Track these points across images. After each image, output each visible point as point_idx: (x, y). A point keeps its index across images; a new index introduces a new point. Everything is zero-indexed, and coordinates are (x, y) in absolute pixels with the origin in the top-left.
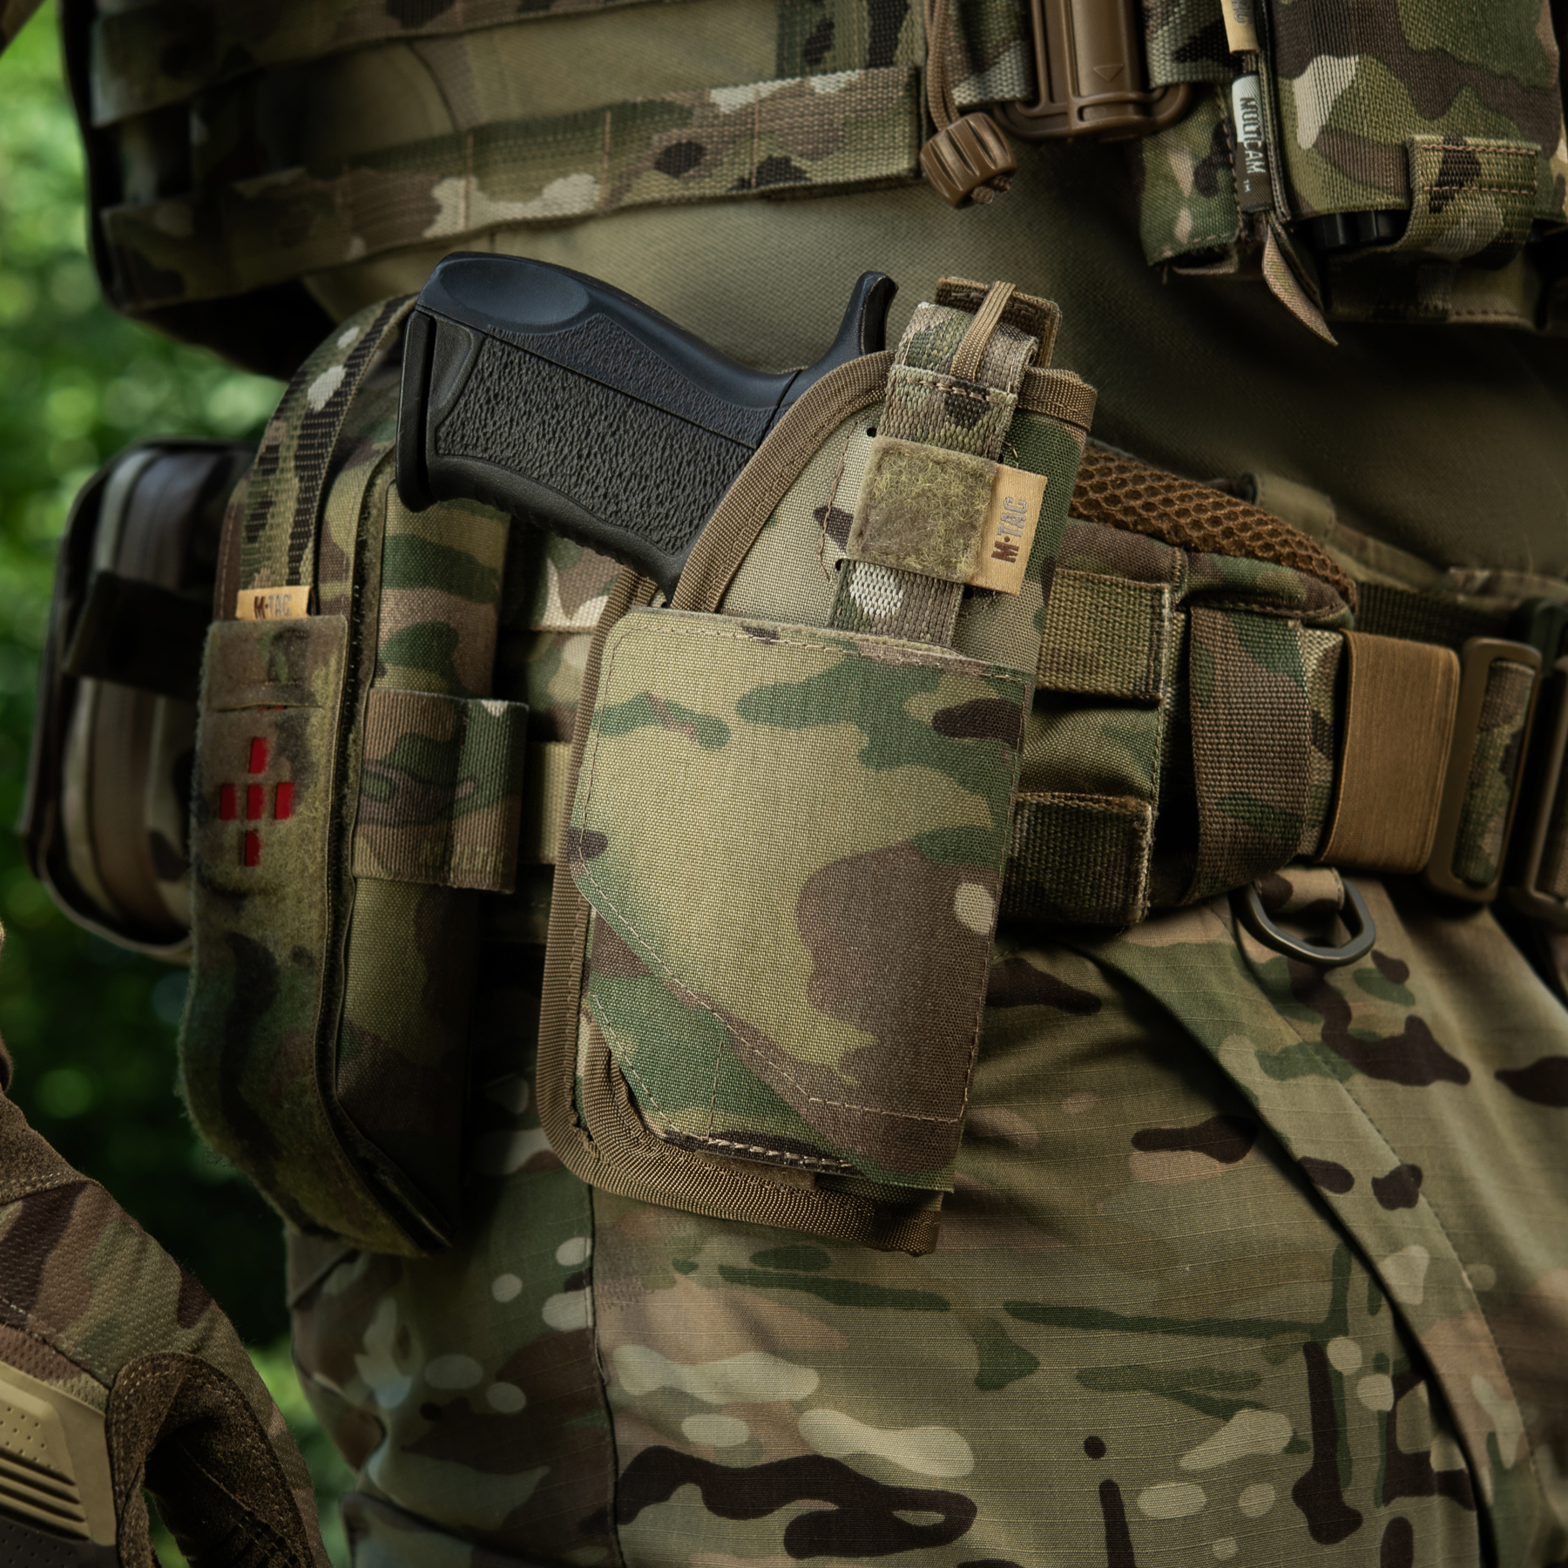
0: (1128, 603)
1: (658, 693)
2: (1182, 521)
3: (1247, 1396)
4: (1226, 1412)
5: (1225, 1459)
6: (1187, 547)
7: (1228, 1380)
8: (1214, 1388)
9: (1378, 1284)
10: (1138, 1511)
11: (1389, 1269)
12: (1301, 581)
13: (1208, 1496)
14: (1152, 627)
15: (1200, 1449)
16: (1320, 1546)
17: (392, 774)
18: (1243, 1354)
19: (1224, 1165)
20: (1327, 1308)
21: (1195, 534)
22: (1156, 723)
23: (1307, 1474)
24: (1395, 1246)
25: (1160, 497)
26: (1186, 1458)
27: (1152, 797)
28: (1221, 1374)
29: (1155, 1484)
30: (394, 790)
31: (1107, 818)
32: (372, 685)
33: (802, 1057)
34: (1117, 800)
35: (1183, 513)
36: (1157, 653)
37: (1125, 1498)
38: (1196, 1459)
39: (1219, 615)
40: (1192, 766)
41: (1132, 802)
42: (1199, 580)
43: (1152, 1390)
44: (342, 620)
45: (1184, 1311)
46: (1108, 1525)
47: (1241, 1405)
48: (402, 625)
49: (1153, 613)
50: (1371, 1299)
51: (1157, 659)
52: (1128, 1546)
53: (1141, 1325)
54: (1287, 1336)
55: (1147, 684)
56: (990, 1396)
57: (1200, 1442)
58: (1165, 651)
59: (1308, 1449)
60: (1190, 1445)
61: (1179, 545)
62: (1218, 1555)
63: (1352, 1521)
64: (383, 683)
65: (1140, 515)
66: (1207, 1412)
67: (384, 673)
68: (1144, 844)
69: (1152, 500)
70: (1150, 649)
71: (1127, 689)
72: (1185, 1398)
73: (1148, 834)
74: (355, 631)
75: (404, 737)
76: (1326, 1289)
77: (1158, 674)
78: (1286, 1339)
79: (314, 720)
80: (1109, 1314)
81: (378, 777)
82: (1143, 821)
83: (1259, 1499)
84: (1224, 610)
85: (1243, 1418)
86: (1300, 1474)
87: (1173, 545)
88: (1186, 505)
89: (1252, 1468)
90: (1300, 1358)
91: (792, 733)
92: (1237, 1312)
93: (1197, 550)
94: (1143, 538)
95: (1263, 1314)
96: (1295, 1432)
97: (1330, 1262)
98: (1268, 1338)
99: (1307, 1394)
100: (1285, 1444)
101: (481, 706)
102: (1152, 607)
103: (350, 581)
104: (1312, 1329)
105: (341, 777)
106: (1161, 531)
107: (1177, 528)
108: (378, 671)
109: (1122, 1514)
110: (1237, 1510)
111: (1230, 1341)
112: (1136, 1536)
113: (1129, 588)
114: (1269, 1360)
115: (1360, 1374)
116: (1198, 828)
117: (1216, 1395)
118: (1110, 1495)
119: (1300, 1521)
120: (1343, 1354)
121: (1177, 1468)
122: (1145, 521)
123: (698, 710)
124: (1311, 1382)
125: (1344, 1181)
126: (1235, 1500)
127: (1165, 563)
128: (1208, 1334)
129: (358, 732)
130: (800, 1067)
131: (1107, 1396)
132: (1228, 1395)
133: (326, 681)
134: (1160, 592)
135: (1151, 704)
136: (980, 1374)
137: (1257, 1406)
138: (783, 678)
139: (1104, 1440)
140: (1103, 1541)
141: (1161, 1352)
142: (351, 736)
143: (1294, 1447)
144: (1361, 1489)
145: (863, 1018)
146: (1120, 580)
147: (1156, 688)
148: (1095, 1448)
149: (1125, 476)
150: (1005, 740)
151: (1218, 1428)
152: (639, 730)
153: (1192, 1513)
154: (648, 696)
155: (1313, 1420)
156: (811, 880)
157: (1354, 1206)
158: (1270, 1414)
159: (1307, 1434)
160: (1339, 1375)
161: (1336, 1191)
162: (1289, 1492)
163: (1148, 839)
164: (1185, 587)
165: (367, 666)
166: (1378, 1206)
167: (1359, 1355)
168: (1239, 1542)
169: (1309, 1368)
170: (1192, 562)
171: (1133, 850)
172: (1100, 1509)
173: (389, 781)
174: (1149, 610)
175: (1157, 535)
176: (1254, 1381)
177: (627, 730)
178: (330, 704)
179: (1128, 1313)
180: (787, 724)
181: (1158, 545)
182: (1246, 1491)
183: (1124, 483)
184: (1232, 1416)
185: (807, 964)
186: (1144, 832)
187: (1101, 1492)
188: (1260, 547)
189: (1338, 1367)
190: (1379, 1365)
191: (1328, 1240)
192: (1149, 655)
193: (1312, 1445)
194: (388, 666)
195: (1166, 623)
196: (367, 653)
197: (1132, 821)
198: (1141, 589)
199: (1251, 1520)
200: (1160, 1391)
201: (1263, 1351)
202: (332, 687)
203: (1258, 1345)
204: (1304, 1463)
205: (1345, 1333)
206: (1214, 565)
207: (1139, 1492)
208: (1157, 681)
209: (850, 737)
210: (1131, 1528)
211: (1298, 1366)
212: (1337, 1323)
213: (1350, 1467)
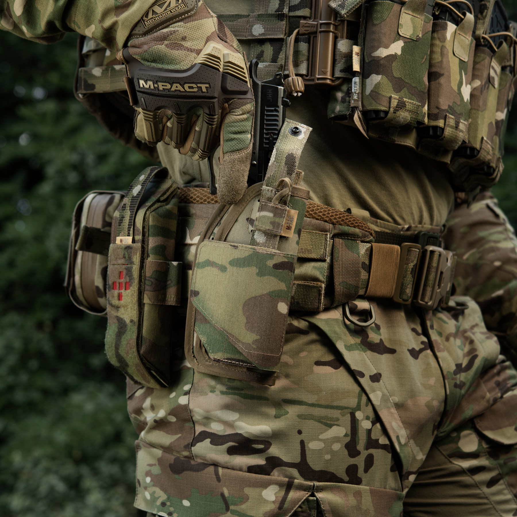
0: (319, 237)
1: (211, 259)
2: (332, 218)
3: (336, 423)
4: (330, 426)
5: (330, 437)
6: (333, 224)
7: (332, 419)
8: (328, 421)
9: (369, 400)
10: (308, 447)
11: (372, 396)
12: (360, 232)
13: (325, 445)
14: (325, 243)
15: (324, 434)
16: (350, 458)
17: (152, 280)
18: (335, 413)
19: (335, 370)
20: (356, 404)
21: (335, 221)
22: (325, 265)
23: (349, 442)
24: (374, 391)
25: (327, 212)
26: (320, 436)
27: (324, 282)
28: (330, 417)
29: (313, 441)
30: (152, 283)
31: (313, 287)
32: (147, 259)
33: (244, 341)
34: (316, 283)
35: (332, 216)
36: (326, 249)
37: (306, 444)
38: (322, 436)
39: (341, 240)
40: (333, 275)
41: (319, 283)
42: (336, 231)
43: (314, 420)
44: (139, 245)
45: (323, 403)
46: (301, 450)
47: (334, 425)
48: (154, 245)
49: (325, 239)
50: (366, 403)
51: (326, 250)
52: (305, 455)
53: (313, 405)
54: (346, 410)
55: (323, 256)
56: (277, 419)
57: (324, 432)
58: (328, 248)
59: (349, 436)
60: (322, 433)
61: (331, 223)
62: (326, 458)
63: (358, 453)
64: (150, 259)
65: (322, 217)
66: (326, 426)
67: (149, 257)
68: (322, 293)
69: (325, 213)
70: (324, 248)
71: (318, 257)
72: (321, 422)
73: (323, 291)
74: (143, 248)
75: (154, 271)
76: (356, 400)
77: (326, 254)
78: (346, 411)
79: (134, 268)
80: (306, 402)
81: (149, 280)
82: (321, 287)
83: (336, 447)
84: (342, 239)
85: (334, 428)
86: (347, 442)
87: (330, 223)
88: (333, 214)
89: (336, 439)
90: (349, 415)
91: (241, 269)
92: (335, 404)
93: (336, 225)
94: (323, 222)
95: (341, 405)
96: (346, 432)
97: (358, 394)
98: (342, 410)
99: (350, 424)
100: (344, 434)
101: (172, 263)
102: (325, 238)
103: (141, 236)
104: (352, 409)
105: (140, 281)
106: (327, 220)
107: (330, 220)
108: (148, 256)
109: (305, 448)
110: (331, 449)
111: (333, 410)
112: (307, 453)
113: (320, 234)
114: (341, 415)
115: (362, 420)
116: (334, 290)
117: (329, 422)
118: (302, 443)
119: (346, 452)
120: (359, 415)
121: (318, 438)
122: (323, 218)
123: (220, 264)
124: (351, 421)
125: (362, 375)
126: (331, 446)
127: (328, 227)
128: (328, 408)
129: (144, 270)
130: (243, 343)
131: (304, 420)
132: (332, 423)
133: (136, 259)
134: (327, 235)
135: (324, 261)
136: (275, 415)
137: (338, 425)
138: (239, 257)
139: (302, 431)
140: (300, 453)
141: (317, 412)
142: (142, 271)
143: (346, 435)
144: (361, 446)
145: (257, 333)
146: (317, 232)
147: (325, 257)
148: (300, 432)
149: (318, 208)
150: (289, 270)
151: (328, 430)
152: (206, 268)
153: (321, 448)
154: (209, 260)
155: (351, 429)
156: (246, 302)
157: (365, 381)
158: (341, 427)
159: (349, 433)
160: (358, 420)
161: (361, 378)
162: (344, 446)
163: (323, 292)
164: (333, 233)
165: (146, 255)
166: (370, 381)
167: (363, 415)
168: (331, 456)
169: (351, 418)
170: (334, 227)
171: (320, 294)
172: (300, 446)
173: (151, 281)
174: (324, 239)
175: (326, 221)
176: (338, 420)
177: (203, 268)
178: (137, 264)
179: (310, 402)
180: (240, 267)
181: (326, 223)
182: (334, 444)
183: (318, 209)
184: (332, 427)
185: (245, 321)
186: (322, 290)
187: (300, 442)
188: (350, 224)
189: (358, 418)
190: (367, 418)
191: (357, 389)
192: (324, 249)
193: (350, 435)
194: (150, 255)
195: (328, 242)
196: (146, 252)
197: (319, 288)
198: (322, 234)
199: (334, 451)
200: (316, 420)
201: (340, 413)
202: (138, 260)
203: (339, 411)
204: (348, 439)
205: (360, 410)
206: (339, 228)
207: (309, 443)
208: (325, 255)
209: (254, 270)
210: (306, 451)
211: (348, 417)
212: (358, 408)
213: (359, 441)
